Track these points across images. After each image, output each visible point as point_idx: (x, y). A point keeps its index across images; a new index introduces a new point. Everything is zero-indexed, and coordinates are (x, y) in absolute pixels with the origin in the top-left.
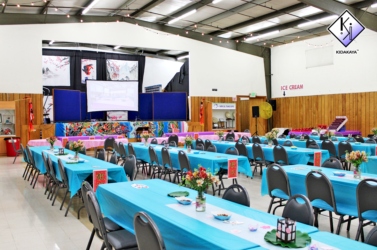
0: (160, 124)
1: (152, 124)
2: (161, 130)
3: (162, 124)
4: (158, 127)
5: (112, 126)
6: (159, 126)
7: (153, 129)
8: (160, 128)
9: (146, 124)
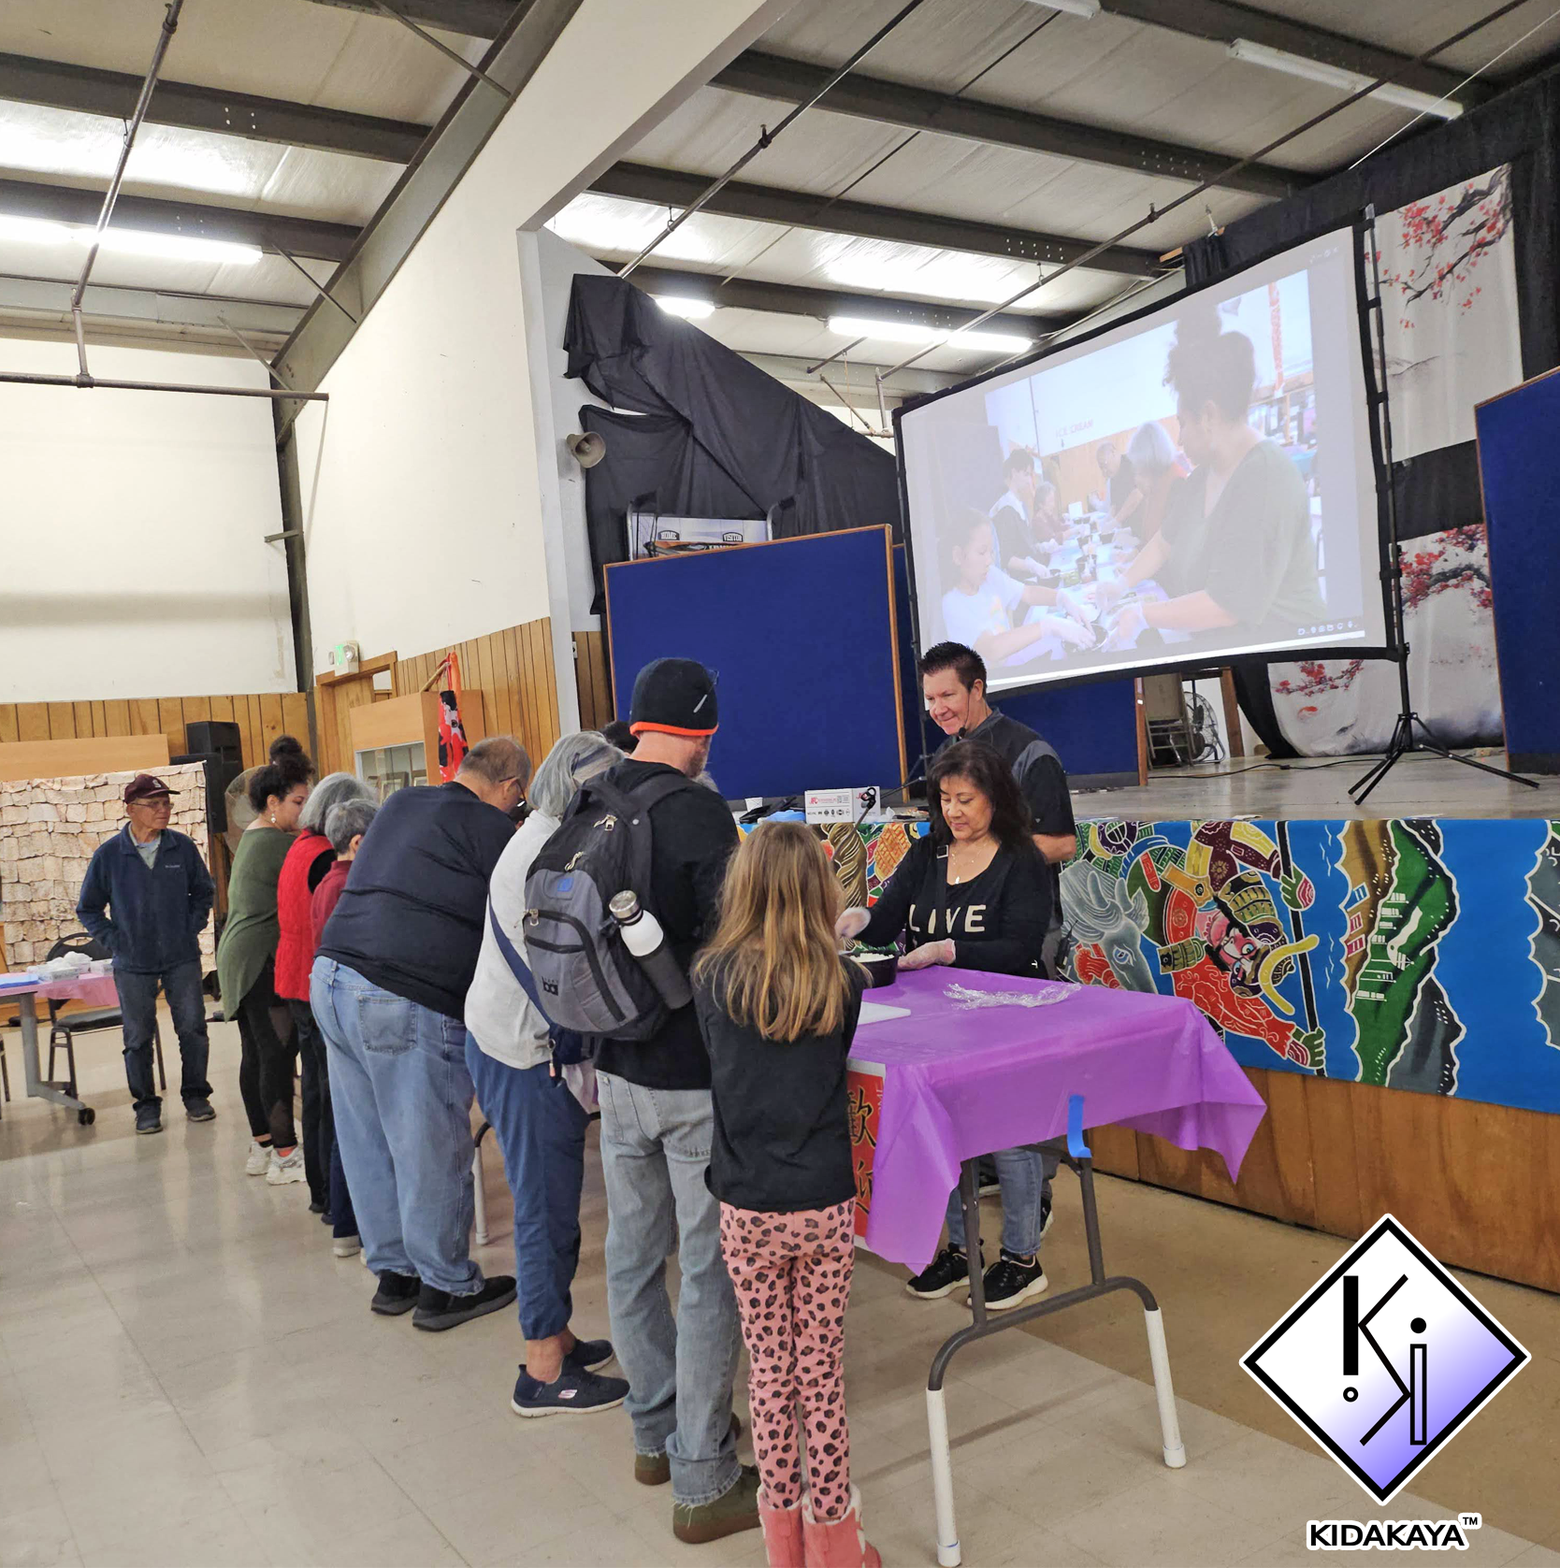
0: (1380, 859)
1: (1255, 859)
2: (1396, 958)
3: (1419, 869)
4: (1353, 917)
5: (862, 863)
6: (1356, 884)
7: (1267, 929)
8: (1374, 938)
9: (1177, 857)
